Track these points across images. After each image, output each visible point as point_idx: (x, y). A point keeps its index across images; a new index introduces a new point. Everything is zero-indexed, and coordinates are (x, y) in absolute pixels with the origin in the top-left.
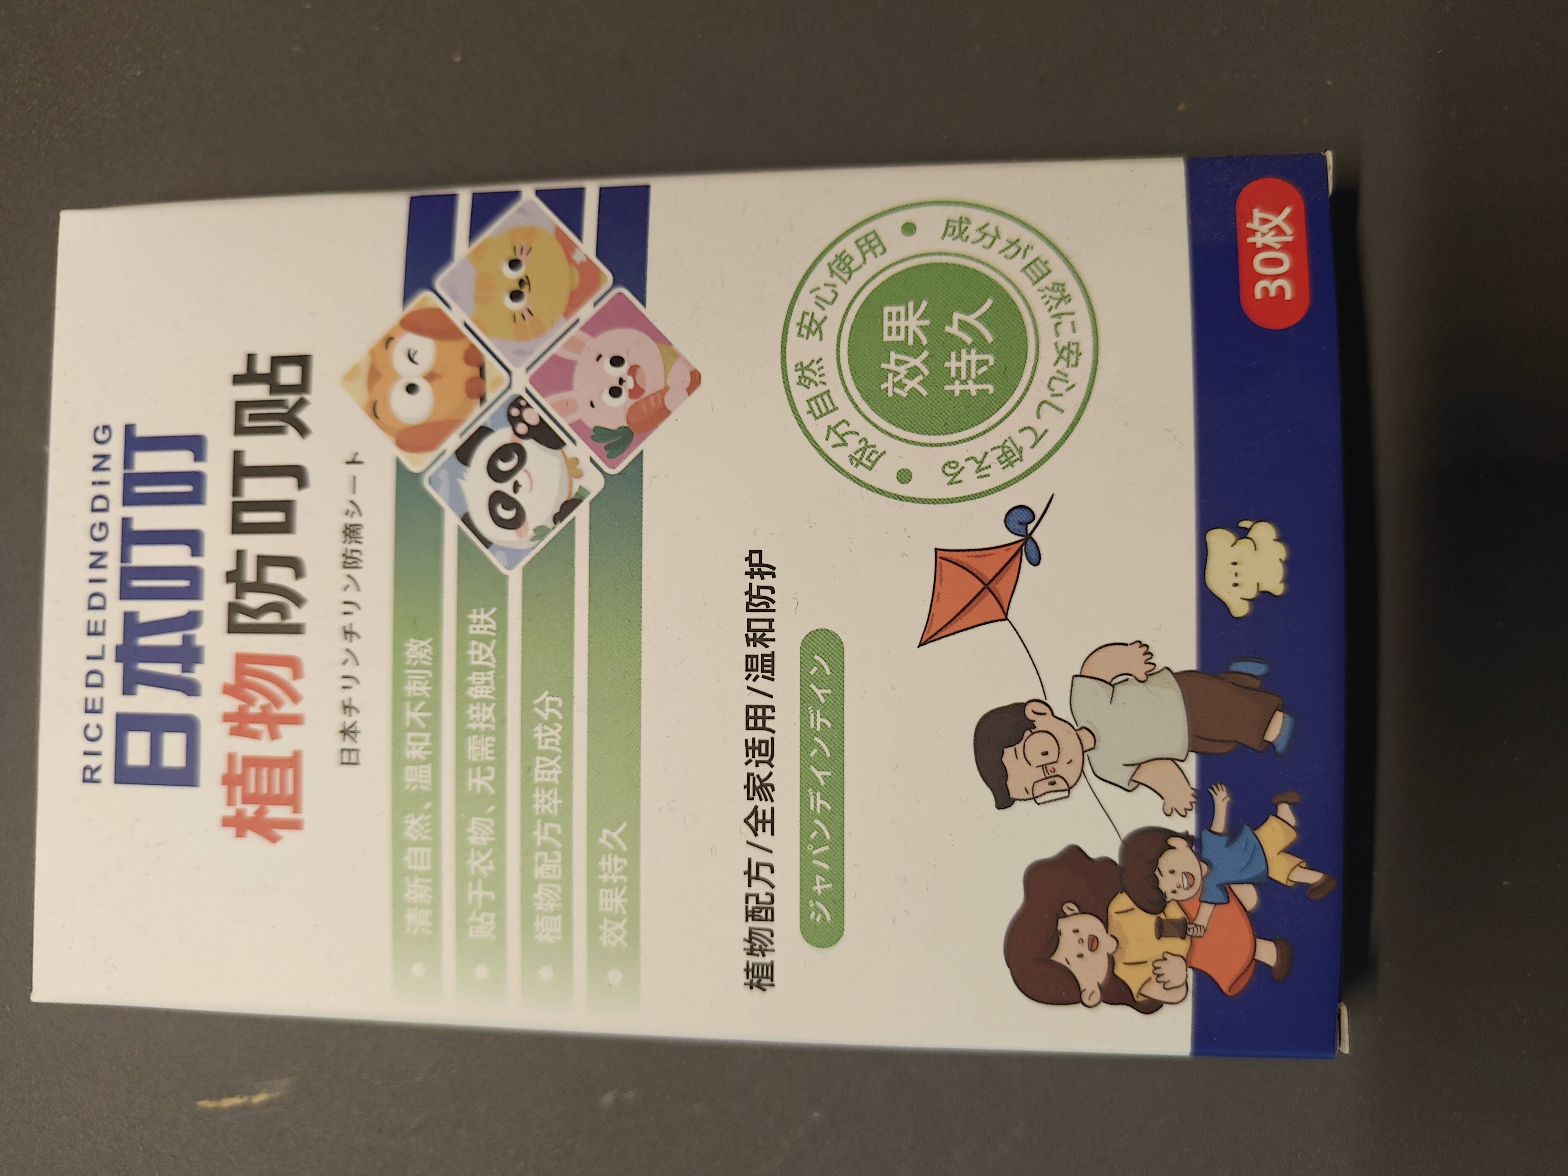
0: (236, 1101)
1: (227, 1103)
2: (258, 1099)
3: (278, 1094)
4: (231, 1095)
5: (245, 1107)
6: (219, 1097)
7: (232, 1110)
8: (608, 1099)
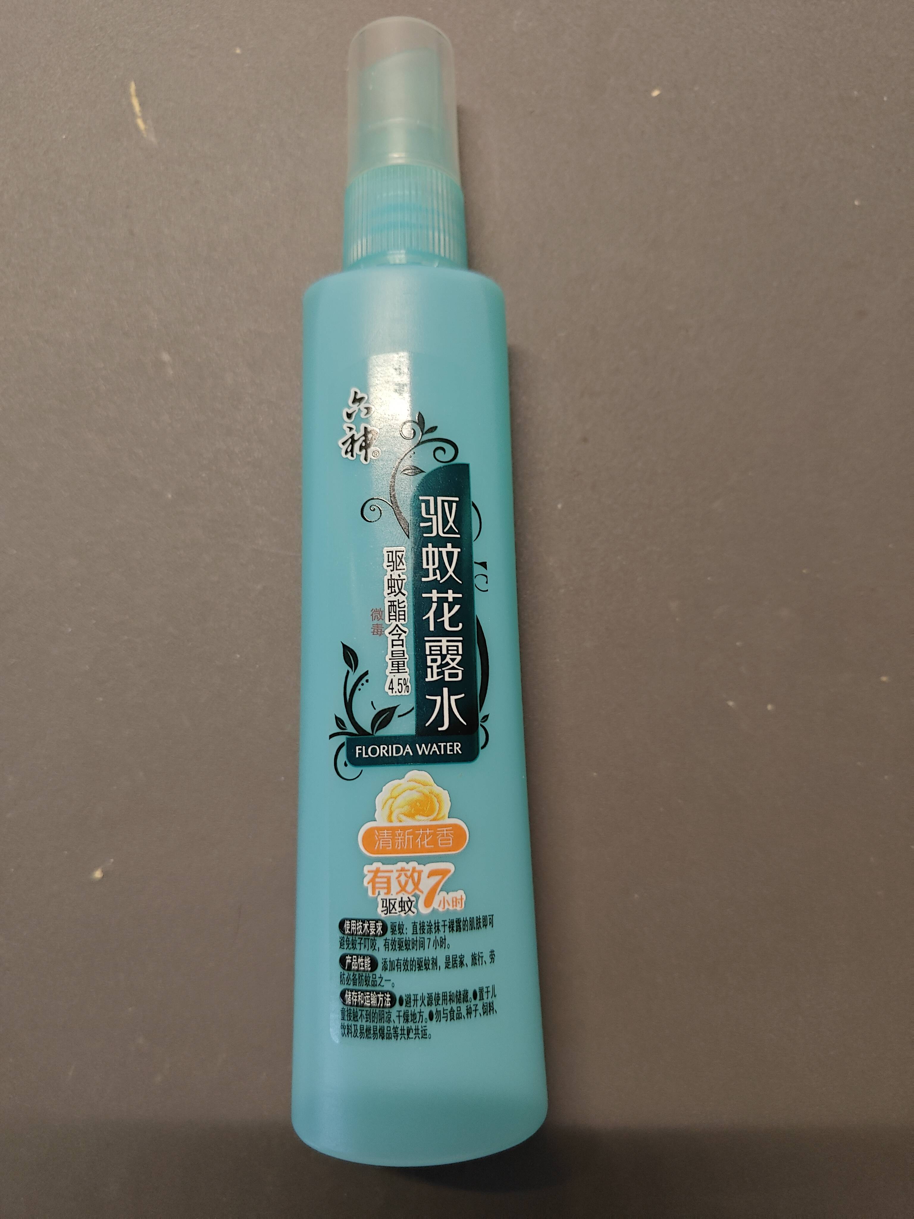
0: (137, 108)
1: (135, 102)
2: (140, 123)
3: (145, 136)
4: (141, 104)
5: (133, 114)
6: (138, 95)
7: (130, 105)
8: (166, 357)
